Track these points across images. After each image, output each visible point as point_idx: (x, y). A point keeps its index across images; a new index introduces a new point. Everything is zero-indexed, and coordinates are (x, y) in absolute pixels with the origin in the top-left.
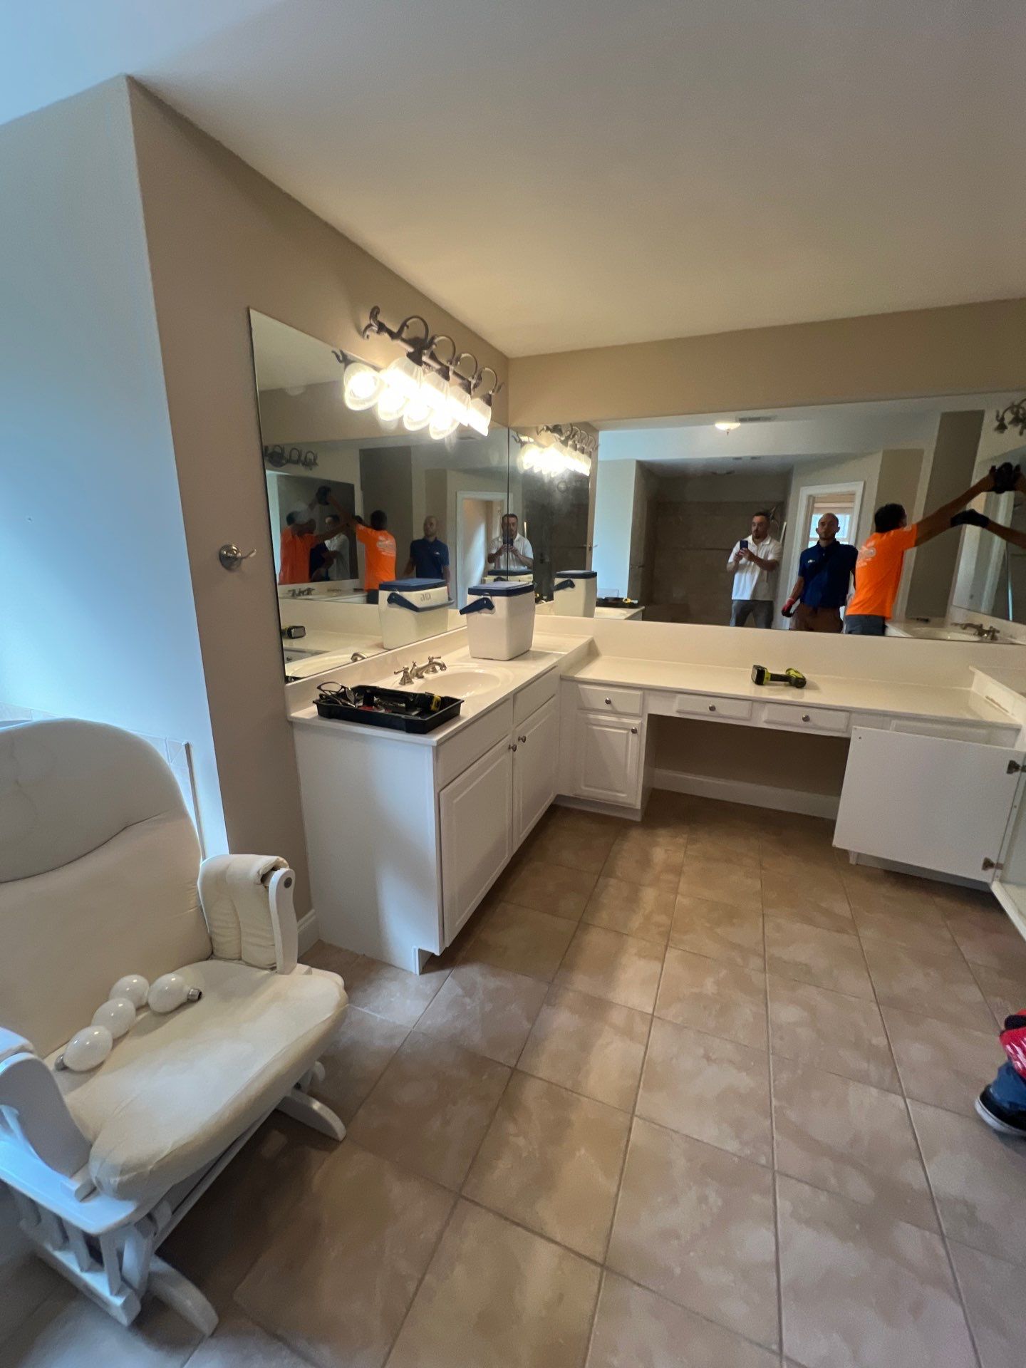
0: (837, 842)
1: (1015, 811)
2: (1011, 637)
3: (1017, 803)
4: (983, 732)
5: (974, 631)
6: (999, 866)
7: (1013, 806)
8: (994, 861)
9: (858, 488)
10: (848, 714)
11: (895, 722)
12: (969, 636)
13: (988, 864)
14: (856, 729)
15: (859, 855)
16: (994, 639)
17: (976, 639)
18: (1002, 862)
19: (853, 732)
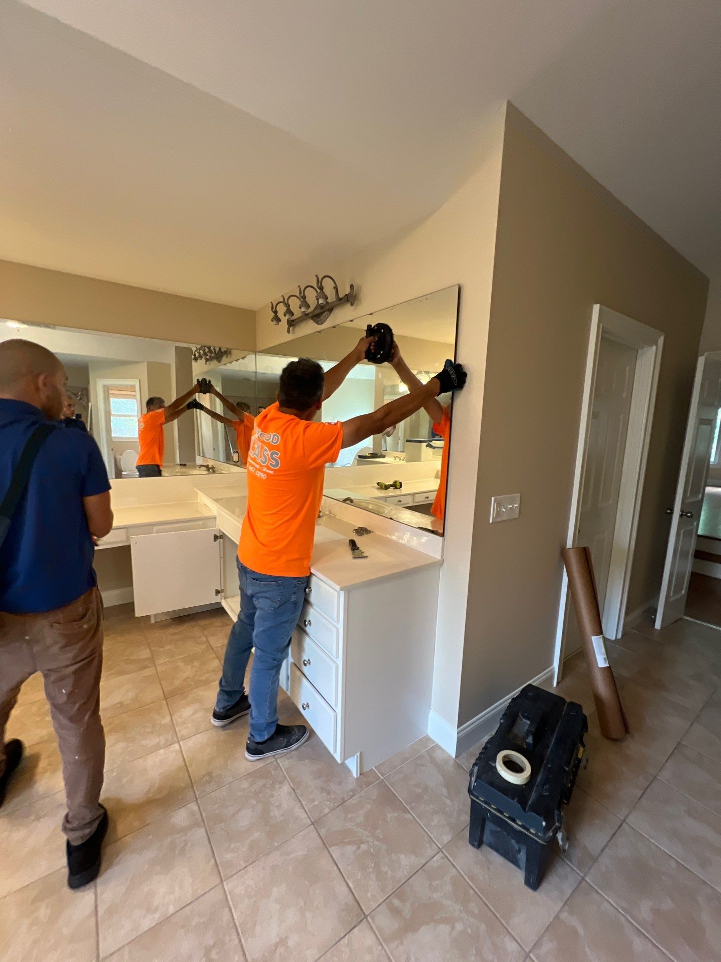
0: (139, 613)
1: (222, 560)
2: (221, 470)
3: (222, 556)
4: (201, 522)
5: (205, 468)
6: (222, 591)
7: (220, 558)
8: (219, 589)
9: (136, 383)
10: (125, 529)
11: (155, 529)
12: (203, 471)
13: (217, 592)
14: (132, 538)
15: (156, 615)
16: (214, 471)
17: (206, 472)
18: (222, 588)
19: (131, 540)
